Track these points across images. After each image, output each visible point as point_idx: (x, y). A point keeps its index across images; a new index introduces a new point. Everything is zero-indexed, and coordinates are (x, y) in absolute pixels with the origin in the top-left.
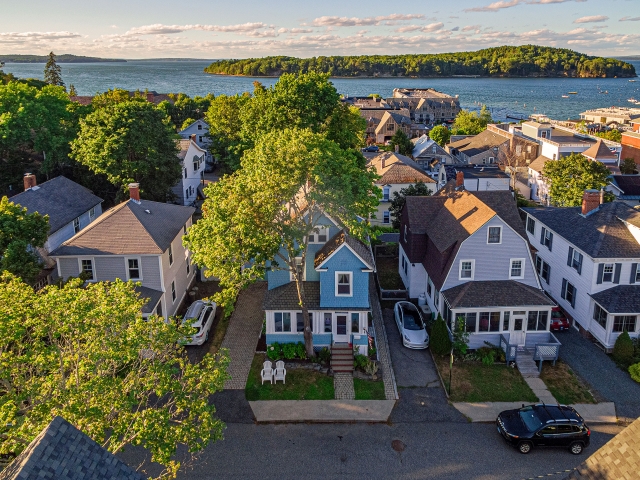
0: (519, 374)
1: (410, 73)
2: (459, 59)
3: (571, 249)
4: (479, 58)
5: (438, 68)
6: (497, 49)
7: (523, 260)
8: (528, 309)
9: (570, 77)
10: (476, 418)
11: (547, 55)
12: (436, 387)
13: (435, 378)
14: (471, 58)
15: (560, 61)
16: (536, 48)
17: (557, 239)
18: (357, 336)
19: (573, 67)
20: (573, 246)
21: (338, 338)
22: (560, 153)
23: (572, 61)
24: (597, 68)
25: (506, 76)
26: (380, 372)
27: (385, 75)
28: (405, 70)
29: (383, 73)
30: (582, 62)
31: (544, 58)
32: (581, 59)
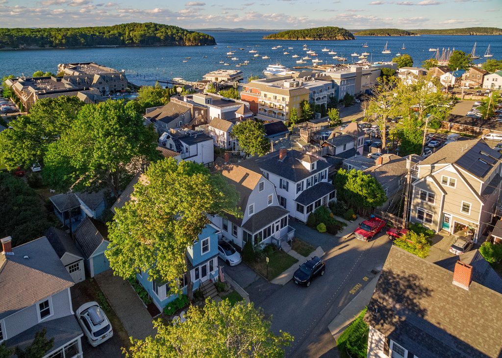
0: (284, 252)
1: (57, 45)
2: (100, 33)
3: (281, 180)
4: (116, 32)
5: (82, 40)
6: (128, 25)
7: (272, 194)
8: (280, 219)
9: (180, 45)
10: (284, 283)
11: (163, 30)
12: (259, 279)
13: (256, 275)
14: (109, 32)
15: (172, 34)
16: (156, 25)
17: (271, 176)
18: (213, 273)
19: (181, 39)
20: (282, 178)
21: (204, 280)
22: (222, 113)
23: (179, 34)
24: (195, 39)
25: (138, 46)
26: (232, 287)
27: (31, 47)
28: (51, 42)
29: (29, 44)
30: (186, 35)
31: (162, 32)
32: (185, 33)
